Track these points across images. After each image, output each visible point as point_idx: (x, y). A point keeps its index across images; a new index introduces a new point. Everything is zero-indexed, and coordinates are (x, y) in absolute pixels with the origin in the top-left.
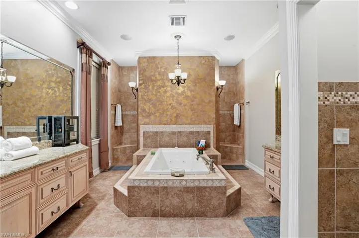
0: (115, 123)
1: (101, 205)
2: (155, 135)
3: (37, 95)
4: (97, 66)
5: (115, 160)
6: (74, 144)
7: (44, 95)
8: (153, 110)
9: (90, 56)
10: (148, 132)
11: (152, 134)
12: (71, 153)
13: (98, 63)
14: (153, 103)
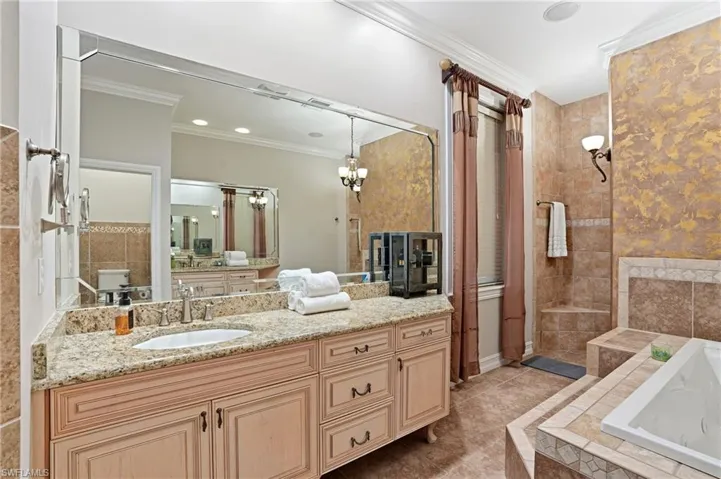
0: (547, 250)
1: (474, 459)
2: (673, 292)
3: (400, 196)
4: (494, 114)
5: (545, 340)
6: (433, 294)
7: (409, 195)
8: (667, 209)
9: (473, 94)
10: (647, 281)
11: (662, 287)
12: (403, 317)
13: (498, 106)
14: (667, 190)
